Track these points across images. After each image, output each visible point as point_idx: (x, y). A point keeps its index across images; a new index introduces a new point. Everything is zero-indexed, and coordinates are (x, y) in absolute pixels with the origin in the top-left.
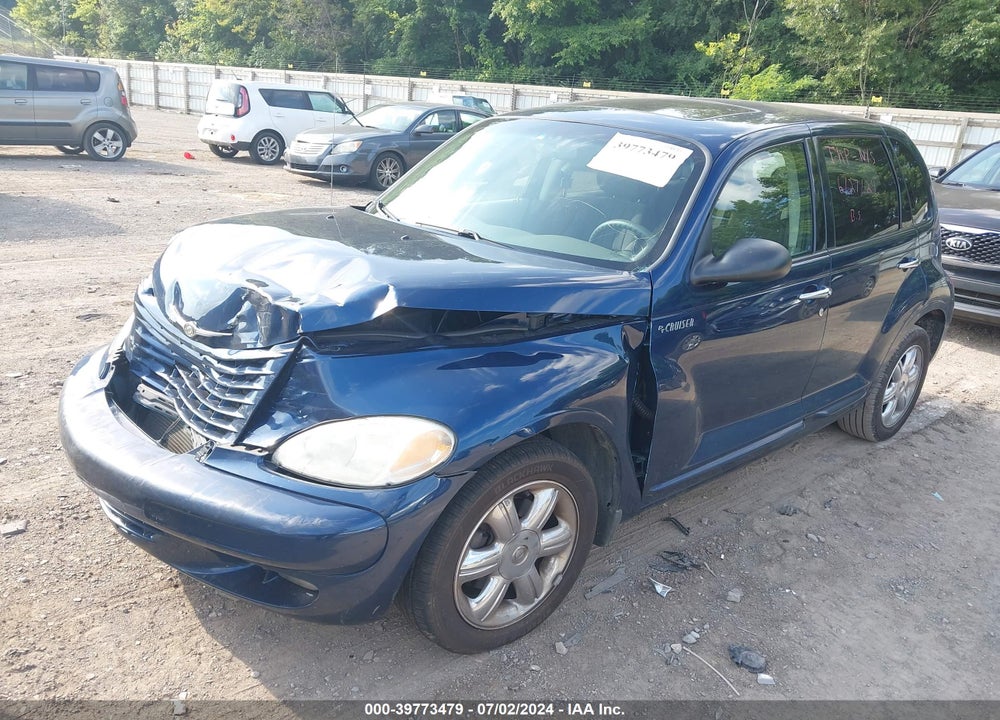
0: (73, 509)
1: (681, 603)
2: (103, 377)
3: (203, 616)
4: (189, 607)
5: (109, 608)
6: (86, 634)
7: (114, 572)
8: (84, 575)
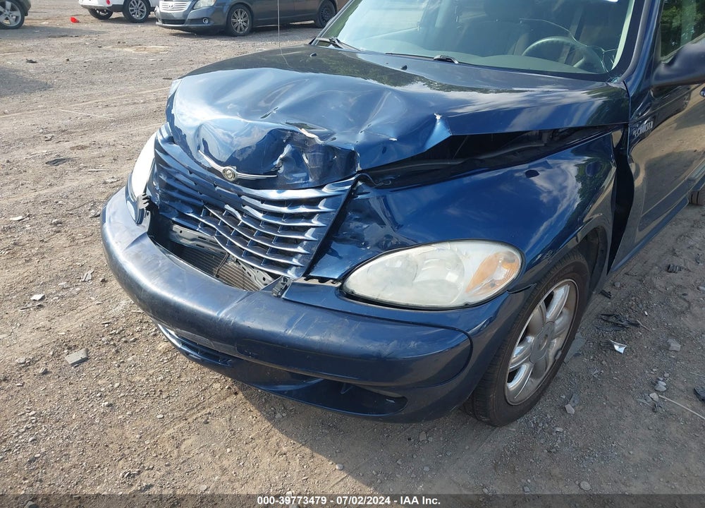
0: (119, 333)
1: (636, 357)
2: (139, 222)
3: (270, 418)
4: (256, 412)
5: (190, 420)
6: (183, 447)
7: (179, 387)
8: (155, 394)
